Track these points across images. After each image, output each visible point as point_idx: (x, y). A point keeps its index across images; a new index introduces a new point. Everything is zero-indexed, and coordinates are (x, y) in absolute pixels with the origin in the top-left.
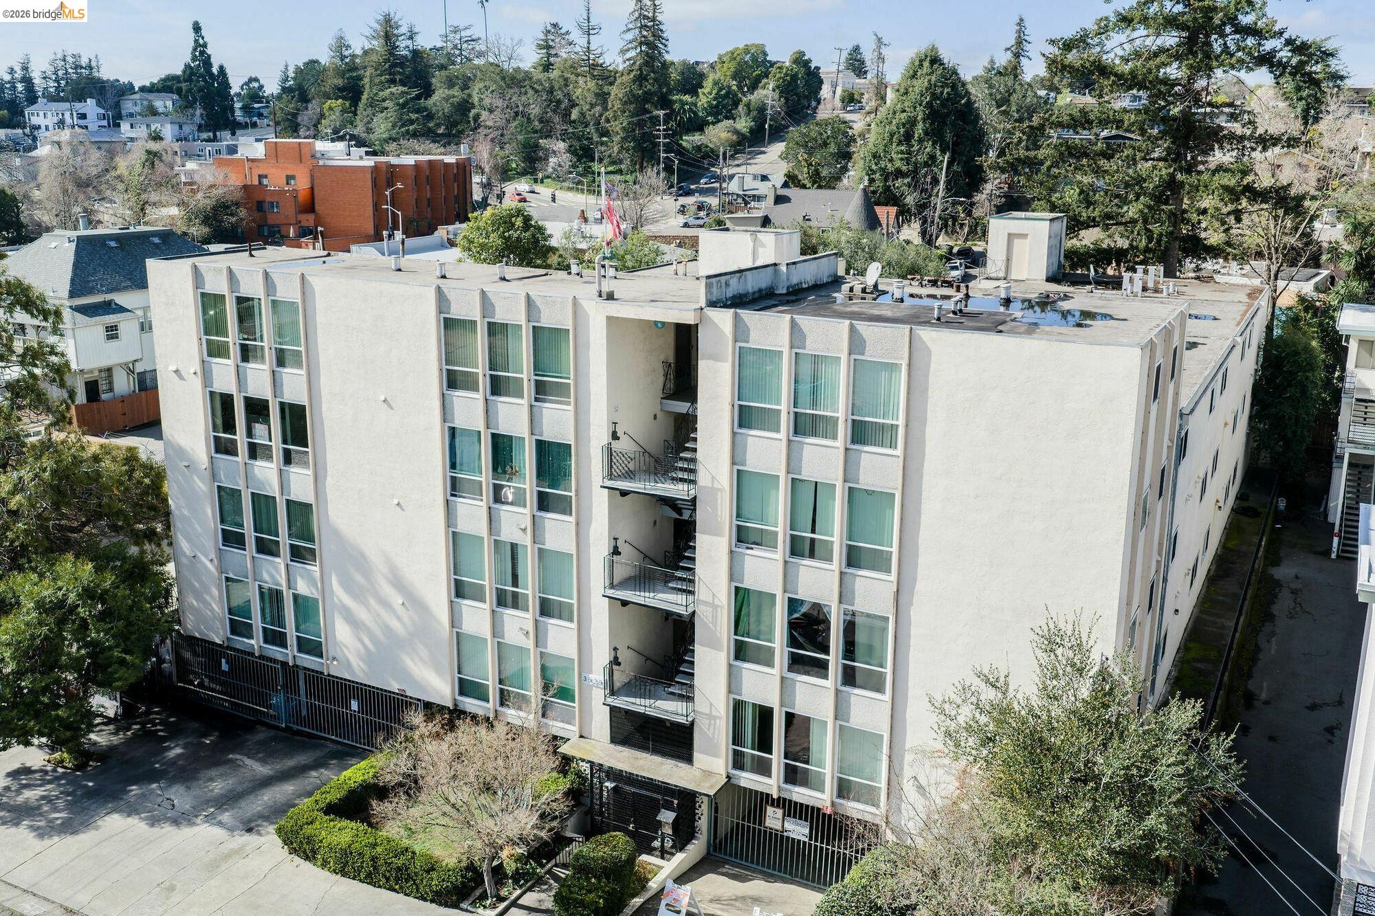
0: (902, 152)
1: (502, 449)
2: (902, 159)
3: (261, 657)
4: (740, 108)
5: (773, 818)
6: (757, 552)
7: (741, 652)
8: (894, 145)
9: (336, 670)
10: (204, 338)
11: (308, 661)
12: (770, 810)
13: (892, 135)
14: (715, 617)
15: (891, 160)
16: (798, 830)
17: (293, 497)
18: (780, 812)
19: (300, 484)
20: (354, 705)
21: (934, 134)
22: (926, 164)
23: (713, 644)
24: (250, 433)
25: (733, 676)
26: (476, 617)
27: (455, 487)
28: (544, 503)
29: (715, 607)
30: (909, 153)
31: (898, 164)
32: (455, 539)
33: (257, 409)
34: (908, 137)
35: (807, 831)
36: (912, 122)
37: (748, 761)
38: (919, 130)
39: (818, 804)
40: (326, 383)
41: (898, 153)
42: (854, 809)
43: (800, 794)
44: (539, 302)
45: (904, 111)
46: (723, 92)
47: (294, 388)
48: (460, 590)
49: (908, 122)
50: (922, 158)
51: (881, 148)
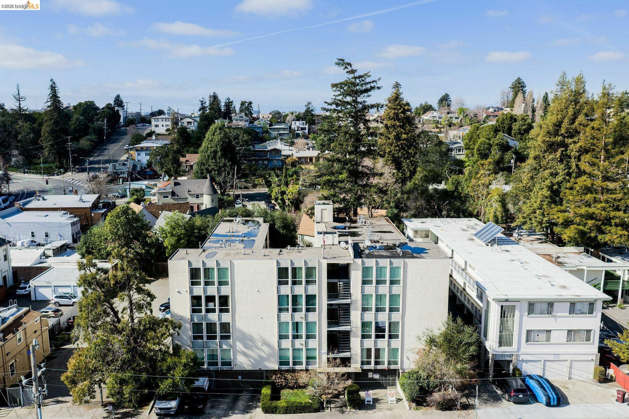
0: (214, 163)
1: (295, 298)
2: (214, 165)
3: (208, 371)
4: (90, 130)
5: (370, 375)
6: (367, 312)
7: (363, 337)
8: (210, 160)
9: (235, 368)
10: (190, 280)
11: (225, 368)
12: (369, 373)
13: (209, 156)
14: (357, 330)
15: (209, 165)
16: (377, 376)
17: (223, 321)
18: (372, 373)
19: (226, 318)
20: (240, 377)
21: (224, 155)
22: (223, 167)
23: (356, 336)
24: (206, 305)
25: (362, 343)
26: (287, 344)
27: (280, 310)
28: (308, 310)
29: (357, 328)
30: (216, 162)
31: (213, 167)
32: (280, 324)
33: (210, 299)
34: (214, 157)
35: (379, 376)
36: (215, 152)
37: (365, 363)
38: (219, 154)
39: (384, 368)
40: (237, 288)
41: (212, 163)
42: (393, 367)
43: (379, 367)
44: (307, 261)
45: (212, 147)
46: (81, 123)
47: (225, 291)
48: (281, 337)
49: (214, 151)
50: (221, 164)
51: (204, 161)
